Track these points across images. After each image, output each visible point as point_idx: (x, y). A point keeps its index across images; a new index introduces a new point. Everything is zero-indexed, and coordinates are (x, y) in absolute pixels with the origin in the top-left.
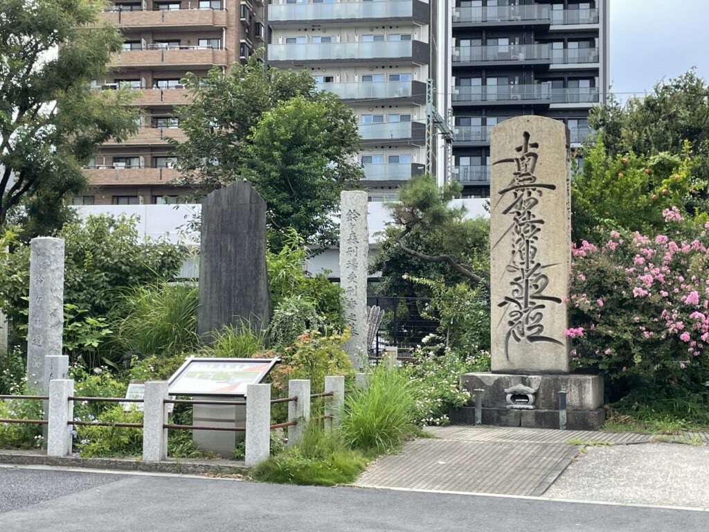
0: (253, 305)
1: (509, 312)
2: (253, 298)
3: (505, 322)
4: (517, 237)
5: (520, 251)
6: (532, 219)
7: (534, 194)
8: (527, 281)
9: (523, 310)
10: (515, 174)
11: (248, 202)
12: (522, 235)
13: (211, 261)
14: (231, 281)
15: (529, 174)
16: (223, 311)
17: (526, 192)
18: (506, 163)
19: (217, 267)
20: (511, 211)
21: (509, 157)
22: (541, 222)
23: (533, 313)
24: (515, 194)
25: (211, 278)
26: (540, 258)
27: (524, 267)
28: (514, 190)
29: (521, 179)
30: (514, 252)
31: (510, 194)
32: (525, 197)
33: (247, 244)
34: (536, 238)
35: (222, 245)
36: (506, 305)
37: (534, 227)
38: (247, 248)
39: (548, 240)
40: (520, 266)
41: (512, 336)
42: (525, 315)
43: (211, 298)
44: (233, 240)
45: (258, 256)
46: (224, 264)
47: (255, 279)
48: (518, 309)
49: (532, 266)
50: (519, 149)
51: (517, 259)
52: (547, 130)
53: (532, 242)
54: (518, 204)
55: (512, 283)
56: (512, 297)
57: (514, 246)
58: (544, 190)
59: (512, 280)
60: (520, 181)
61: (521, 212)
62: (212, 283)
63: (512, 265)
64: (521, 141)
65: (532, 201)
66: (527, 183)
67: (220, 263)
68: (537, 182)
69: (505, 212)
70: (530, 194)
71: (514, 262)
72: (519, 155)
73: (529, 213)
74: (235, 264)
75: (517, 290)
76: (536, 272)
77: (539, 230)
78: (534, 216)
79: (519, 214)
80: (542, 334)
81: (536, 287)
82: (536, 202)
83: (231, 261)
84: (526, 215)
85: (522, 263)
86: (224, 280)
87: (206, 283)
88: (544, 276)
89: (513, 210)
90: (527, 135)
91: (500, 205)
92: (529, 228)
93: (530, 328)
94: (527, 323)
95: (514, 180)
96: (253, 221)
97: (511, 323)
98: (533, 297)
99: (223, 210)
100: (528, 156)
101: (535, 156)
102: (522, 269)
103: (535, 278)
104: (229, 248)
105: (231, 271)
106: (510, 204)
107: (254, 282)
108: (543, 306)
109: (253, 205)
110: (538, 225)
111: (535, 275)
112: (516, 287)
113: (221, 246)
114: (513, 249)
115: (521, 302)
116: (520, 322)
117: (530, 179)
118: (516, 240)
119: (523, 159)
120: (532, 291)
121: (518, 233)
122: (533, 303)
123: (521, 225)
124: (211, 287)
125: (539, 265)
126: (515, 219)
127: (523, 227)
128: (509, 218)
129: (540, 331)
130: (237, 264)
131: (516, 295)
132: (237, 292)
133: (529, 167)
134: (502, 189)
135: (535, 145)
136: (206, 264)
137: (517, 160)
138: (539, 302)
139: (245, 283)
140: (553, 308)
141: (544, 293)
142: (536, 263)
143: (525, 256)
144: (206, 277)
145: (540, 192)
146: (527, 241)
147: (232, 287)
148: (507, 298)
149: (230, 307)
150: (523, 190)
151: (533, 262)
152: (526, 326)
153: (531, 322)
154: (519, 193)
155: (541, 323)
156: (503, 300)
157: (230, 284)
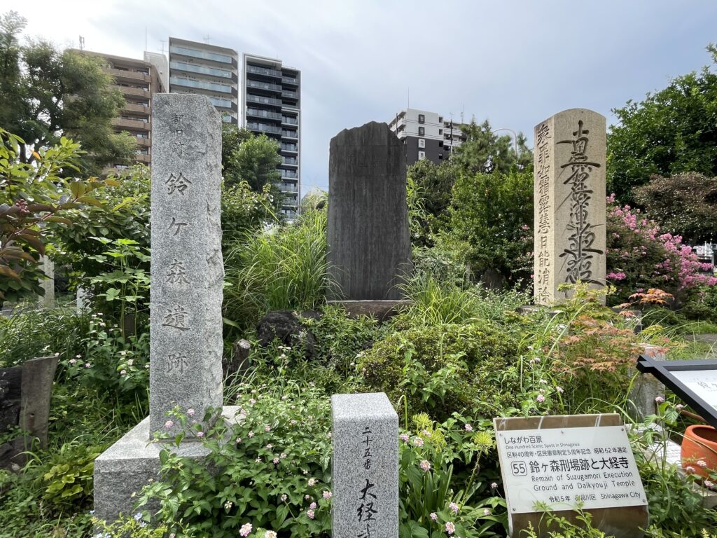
0: (394, 253)
1: (567, 261)
2: (394, 245)
3: (565, 269)
4: (575, 203)
5: (576, 214)
6: (585, 189)
7: (586, 170)
8: (580, 237)
9: (578, 259)
10: (573, 153)
11: (386, 144)
12: (577, 201)
13: (343, 207)
14: (367, 227)
15: (581, 154)
16: (357, 259)
17: (580, 167)
18: (566, 144)
19: (349, 212)
20: (570, 182)
21: (569, 139)
22: (590, 192)
23: (585, 262)
24: (573, 168)
25: (343, 224)
26: (590, 220)
27: (579, 226)
28: (572, 166)
29: (577, 157)
30: (571, 214)
31: (569, 168)
32: (580, 172)
33: (385, 188)
34: (587, 204)
35: (356, 188)
36: (565, 256)
37: (585, 195)
38: (385, 192)
39: (595, 206)
40: (576, 226)
41: (569, 280)
42: (579, 264)
43: (342, 245)
44: (368, 184)
45: (399, 201)
46: (358, 209)
47: (396, 225)
48: (574, 259)
49: (584, 226)
50: (575, 134)
51: (575, 220)
52: (595, 121)
53: (584, 207)
54: (575, 176)
55: (570, 239)
56: (570, 250)
57: (571, 209)
58: (594, 168)
59: (570, 236)
60: (576, 159)
61: (577, 183)
62: (343, 229)
63: (571, 224)
64: (576, 128)
65: (585, 175)
66: (581, 161)
67: (352, 208)
68: (588, 161)
69: (565, 183)
70: (583, 169)
71: (572, 222)
72: (575, 138)
73: (582, 184)
74: (372, 209)
75: (573, 244)
76: (587, 230)
77: (589, 198)
78: (585, 187)
79: (575, 184)
80: (590, 278)
81: (586, 241)
82: (587, 176)
83: (367, 205)
84: (580, 186)
85: (577, 224)
86: (358, 226)
87: (336, 229)
88: (592, 234)
89: (571, 181)
90: (580, 123)
91: (562, 176)
92: (582, 196)
93: (582, 274)
94: (580, 269)
95: (572, 158)
96: (392, 165)
97: (568, 270)
98: (584, 250)
99: (355, 151)
100: (581, 139)
101: (586, 140)
102: (578, 228)
103: (586, 235)
104: (364, 193)
105: (367, 216)
106: (569, 176)
107: (395, 229)
108: (590, 257)
109: (391, 148)
110: (589, 194)
111: (586, 233)
112: (573, 242)
113: (354, 190)
114: (571, 212)
115: (577, 253)
116: (575, 269)
117: (583, 158)
118: (573, 205)
119: (577, 142)
120: (584, 245)
121: (575, 199)
122: (584, 255)
123: (577, 193)
124: (343, 234)
125: (588, 225)
126: (573, 189)
127: (578, 195)
128: (569, 187)
129: (589, 276)
130: (374, 209)
131: (573, 248)
132: (375, 239)
133: (583, 148)
134: (564, 164)
135: (586, 132)
136: (336, 208)
137: (573, 142)
138: (589, 254)
139: (384, 230)
140: (598, 258)
141: (592, 247)
142: (587, 223)
143: (579, 218)
144: (336, 222)
145: (590, 168)
146: (581, 206)
147: (368, 233)
148: (566, 251)
149: (366, 255)
150: (578, 166)
151: (585, 223)
152: (580, 272)
153: (584, 270)
154: (576, 168)
155: (590, 269)
156: (564, 252)
157: (366, 230)
